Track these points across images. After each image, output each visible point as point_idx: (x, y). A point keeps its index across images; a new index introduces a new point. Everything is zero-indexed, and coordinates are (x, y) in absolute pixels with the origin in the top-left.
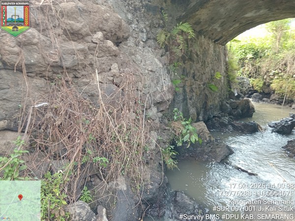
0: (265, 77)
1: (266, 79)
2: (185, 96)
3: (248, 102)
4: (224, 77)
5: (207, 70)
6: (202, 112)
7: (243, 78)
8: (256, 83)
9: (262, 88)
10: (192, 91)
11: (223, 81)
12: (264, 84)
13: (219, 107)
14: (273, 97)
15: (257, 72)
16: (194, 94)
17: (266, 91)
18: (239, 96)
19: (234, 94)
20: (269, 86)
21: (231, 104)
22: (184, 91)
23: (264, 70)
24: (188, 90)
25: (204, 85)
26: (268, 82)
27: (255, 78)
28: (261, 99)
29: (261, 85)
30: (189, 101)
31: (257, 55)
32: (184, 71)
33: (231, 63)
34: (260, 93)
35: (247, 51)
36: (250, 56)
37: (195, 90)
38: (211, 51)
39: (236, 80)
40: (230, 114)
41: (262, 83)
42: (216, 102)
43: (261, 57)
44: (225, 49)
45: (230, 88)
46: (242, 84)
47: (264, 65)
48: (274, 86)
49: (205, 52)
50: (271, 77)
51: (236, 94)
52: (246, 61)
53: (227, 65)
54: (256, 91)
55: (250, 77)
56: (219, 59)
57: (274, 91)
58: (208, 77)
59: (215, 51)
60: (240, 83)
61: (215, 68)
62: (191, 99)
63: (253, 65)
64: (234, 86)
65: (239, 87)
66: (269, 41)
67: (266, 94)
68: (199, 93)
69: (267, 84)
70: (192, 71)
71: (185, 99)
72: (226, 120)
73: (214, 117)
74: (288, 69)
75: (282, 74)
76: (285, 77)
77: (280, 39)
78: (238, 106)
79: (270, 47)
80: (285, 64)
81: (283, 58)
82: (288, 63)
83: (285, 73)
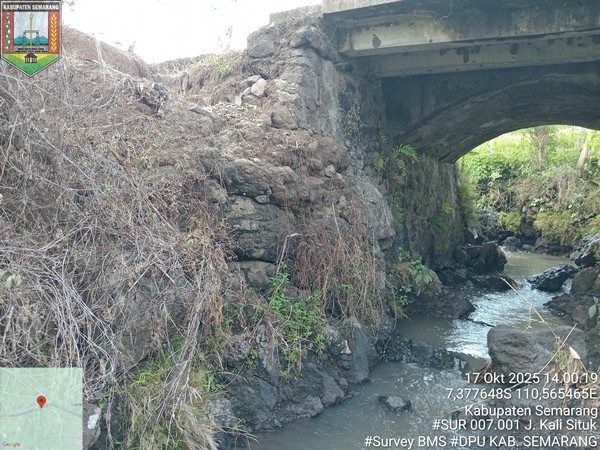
0: (524, 209)
1: (525, 213)
2: (406, 234)
3: (494, 248)
4: (456, 210)
5: (432, 199)
7: (486, 212)
8: (509, 219)
9: (519, 228)
10: (414, 228)
11: (454, 216)
12: (524, 220)
13: (450, 255)
14: (539, 242)
15: (508, 202)
17: (528, 232)
18: (480, 240)
19: (473, 236)
20: (531, 224)
21: (468, 250)
22: (405, 228)
23: (521, 197)
24: (409, 227)
25: (428, 221)
26: (530, 218)
27: (508, 211)
28: (520, 247)
29: (518, 223)
30: (410, 242)
31: (508, 172)
32: (403, 202)
33: (465, 189)
34: (518, 236)
35: (491, 167)
36: (495, 175)
37: (418, 228)
39: (474, 214)
40: (468, 265)
41: (519, 219)
42: (447, 246)
43: (515, 177)
44: (455, 169)
45: (467, 226)
46: (484, 220)
47: (521, 190)
48: (538, 224)
49: (428, 176)
50: (534, 209)
51: (476, 237)
52: (491, 184)
53: (460, 192)
54: (510, 234)
55: (499, 211)
56: (446, 184)
57: (540, 232)
58: (433, 209)
59: (440, 173)
60: (481, 219)
61: (442, 196)
62: (413, 240)
63: (502, 190)
64: (471, 223)
65: (479, 224)
66: (526, 151)
67: (526, 237)
68: (422, 232)
69: (527, 221)
70: (413, 202)
72: (463, 272)
73: (445, 268)
74: (560, 195)
75: (551, 204)
76: (556, 208)
77: (543, 148)
78: (479, 254)
79: (528, 161)
80: (555, 188)
81: (550, 180)
82: (559, 187)
83: (556, 202)
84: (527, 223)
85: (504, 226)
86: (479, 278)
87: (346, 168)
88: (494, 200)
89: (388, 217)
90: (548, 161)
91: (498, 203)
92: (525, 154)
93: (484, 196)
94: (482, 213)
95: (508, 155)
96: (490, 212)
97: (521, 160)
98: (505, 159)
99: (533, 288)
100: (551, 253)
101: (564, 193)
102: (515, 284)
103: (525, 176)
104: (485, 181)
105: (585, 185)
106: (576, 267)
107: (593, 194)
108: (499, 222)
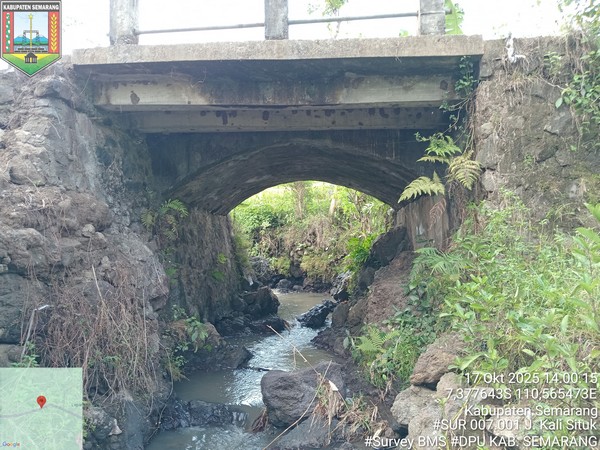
0: (292, 254)
1: (293, 257)
2: (182, 290)
3: (268, 292)
4: (231, 260)
5: (207, 252)
6: (206, 312)
7: (259, 259)
8: (280, 263)
9: (289, 271)
10: (189, 282)
11: (230, 266)
12: (292, 264)
13: (229, 304)
14: (306, 282)
15: (278, 249)
16: (193, 287)
17: (296, 274)
18: (255, 286)
19: (249, 283)
20: (298, 266)
21: (245, 298)
22: (180, 283)
23: (288, 243)
24: (184, 281)
25: (204, 273)
26: (297, 261)
27: (279, 256)
28: (291, 288)
29: (288, 266)
30: (187, 297)
31: (276, 222)
32: (177, 257)
33: (238, 239)
34: (289, 279)
35: (261, 217)
36: (266, 224)
37: (194, 282)
38: (209, 225)
39: (249, 262)
40: (245, 312)
41: (288, 263)
42: (225, 296)
43: (282, 225)
44: (228, 221)
45: (242, 275)
46: (257, 267)
47: (288, 236)
48: (304, 266)
49: (201, 229)
50: (299, 252)
51: (252, 283)
52: (262, 232)
53: (234, 242)
54: (282, 277)
55: (271, 256)
56: (221, 236)
57: (306, 273)
58: (208, 261)
59: (214, 225)
60: (255, 266)
61: (217, 248)
62: (189, 294)
63: (272, 238)
64: (246, 271)
65: (253, 271)
66: (289, 202)
67: (295, 279)
68: (199, 285)
70: (187, 256)
71: (182, 295)
72: (241, 320)
73: (224, 318)
74: (318, 240)
75: (312, 247)
76: (316, 251)
77: (302, 199)
78: (255, 300)
79: (291, 211)
80: (314, 234)
81: (309, 226)
82: (317, 232)
83: (316, 245)
84: (295, 265)
85: (276, 270)
86: (256, 323)
87: (109, 226)
88: (266, 247)
89: (160, 274)
90: (307, 211)
91: (270, 250)
92: (288, 205)
93: (257, 244)
94: (255, 260)
95: (275, 206)
96: (263, 256)
97: (285, 210)
98: (272, 209)
99: (302, 326)
100: (315, 291)
101: (321, 237)
102: (287, 324)
103: (290, 224)
104: (257, 230)
105: (336, 230)
106: (335, 302)
107: (342, 237)
108: (272, 267)
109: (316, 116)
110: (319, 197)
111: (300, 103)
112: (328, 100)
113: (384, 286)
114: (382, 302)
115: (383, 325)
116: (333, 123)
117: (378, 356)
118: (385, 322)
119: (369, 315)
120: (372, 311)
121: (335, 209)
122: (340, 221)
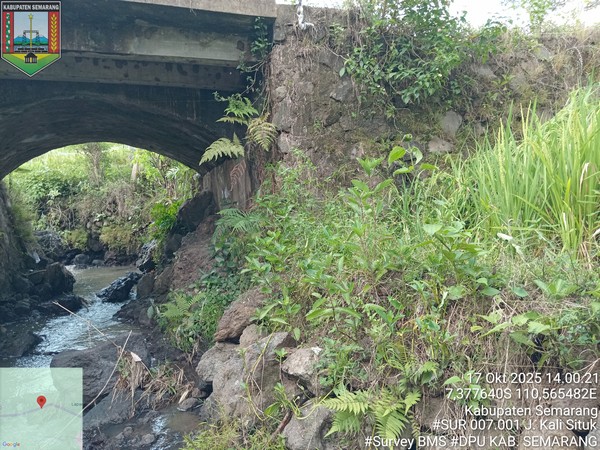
0: (88, 225)
1: (90, 229)
3: (59, 269)
7: (46, 233)
8: (74, 237)
9: (87, 244)
11: (8, 242)
12: (90, 236)
14: (108, 255)
15: (71, 220)
17: (96, 248)
18: (43, 263)
19: (35, 260)
20: (97, 239)
21: (31, 277)
23: (83, 213)
26: (95, 233)
27: (73, 229)
28: (90, 263)
29: (85, 240)
31: (67, 190)
34: (86, 253)
35: (48, 185)
36: (54, 193)
39: (34, 236)
40: (31, 293)
41: (85, 236)
43: (75, 193)
45: (25, 251)
46: (45, 242)
47: (83, 206)
48: (104, 238)
50: (98, 224)
51: (38, 260)
52: (50, 202)
54: (78, 251)
55: (63, 229)
57: (107, 245)
60: (42, 240)
63: (63, 208)
65: (39, 247)
66: (82, 168)
67: (94, 253)
74: (119, 209)
75: (113, 217)
76: (118, 221)
77: (98, 166)
78: (43, 279)
79: (86, 178)
80: (114, 202)
81: (108, 194)
82: (118, 201)
83: (117, 215)
84: (94, 238)
85: (71, 245)
86: (46, 304)
88: (56, 219)
90: (104, 177)
91: (61, 222)
92: (81, 171)
93: (43, 216)
94: (42, 234)
95: (64, 172)
96: (52, 231)
97: (78, 176)
98: (61, 175)
99: (103, 302)
100: (119, 264)
101: (123, 206)
102: (85, 301)
103: (85, 192)
104: (43, 200)
105: (139, 197)
106: (140, 273)
107: (147, 205)
108: (65, 242)
109: (105, 67)
110: (118, 161)
111: (83, 48)
112: (117, 48)
113: (190, 251)
114: (188, 268)
115: (189, 289)
116: (126, 76)
117: (184, 320)
118: (191, 286)
119: (175, 281)
120: (178, 277)
121: (138, 175)
122: (143, 188)
